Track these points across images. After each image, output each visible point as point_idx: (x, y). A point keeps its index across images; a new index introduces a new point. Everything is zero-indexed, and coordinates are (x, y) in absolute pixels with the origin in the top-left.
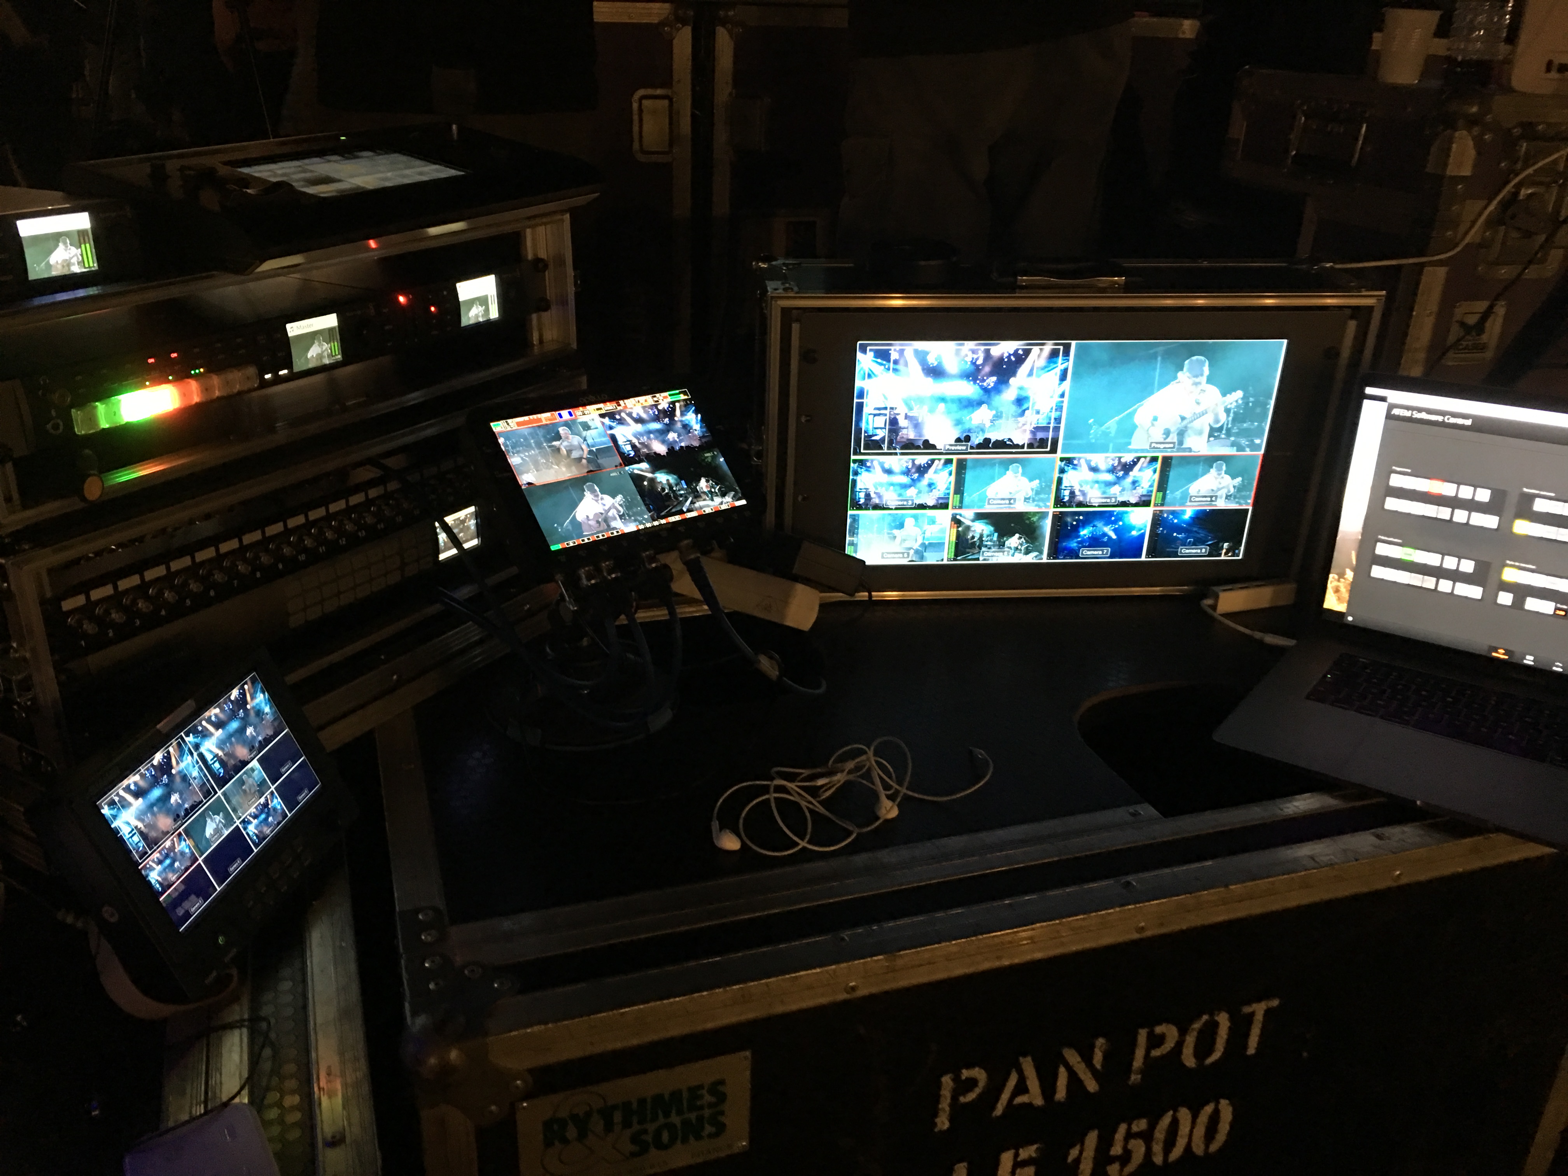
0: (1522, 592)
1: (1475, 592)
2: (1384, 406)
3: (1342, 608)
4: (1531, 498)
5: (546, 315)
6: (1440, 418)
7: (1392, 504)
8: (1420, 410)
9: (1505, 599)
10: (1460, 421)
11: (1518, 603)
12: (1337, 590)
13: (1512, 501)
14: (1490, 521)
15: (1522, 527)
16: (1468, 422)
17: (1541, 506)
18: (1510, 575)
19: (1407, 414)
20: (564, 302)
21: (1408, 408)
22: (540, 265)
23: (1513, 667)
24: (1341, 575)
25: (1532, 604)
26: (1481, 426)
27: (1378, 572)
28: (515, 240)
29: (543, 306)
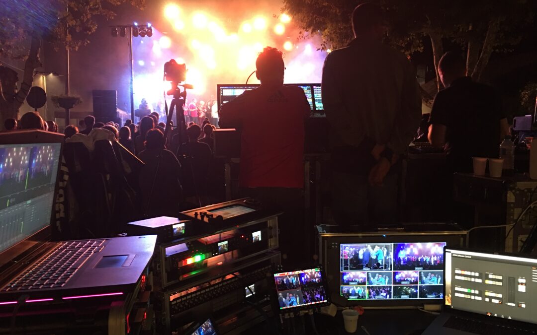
0: (491, 298)
1: (480, 298)
2: (450, 254)
3: (449, 304)
4: (488, 274)
5: (272, 239)
6: (464, 256)
7: (457, 277)
8: (459, 254)
9: (487, 300)
10: (468, 257)
11: (490, 300)
12: (448, 300)
13: (484, 276)
14: (480, 281)
15: (487, 282)
16: (470, 257)
17: (491, 276)
18: (487, 294)
19: (456, 255)
20: (276, 236)
21: (456, 254)
22: (271, 228)
23: (492, 317)
24: (448, 296)
25: (494, 301)
26: (473, 258)
27: (457, 295)
28: (266, 223)
29: (271, 237)
